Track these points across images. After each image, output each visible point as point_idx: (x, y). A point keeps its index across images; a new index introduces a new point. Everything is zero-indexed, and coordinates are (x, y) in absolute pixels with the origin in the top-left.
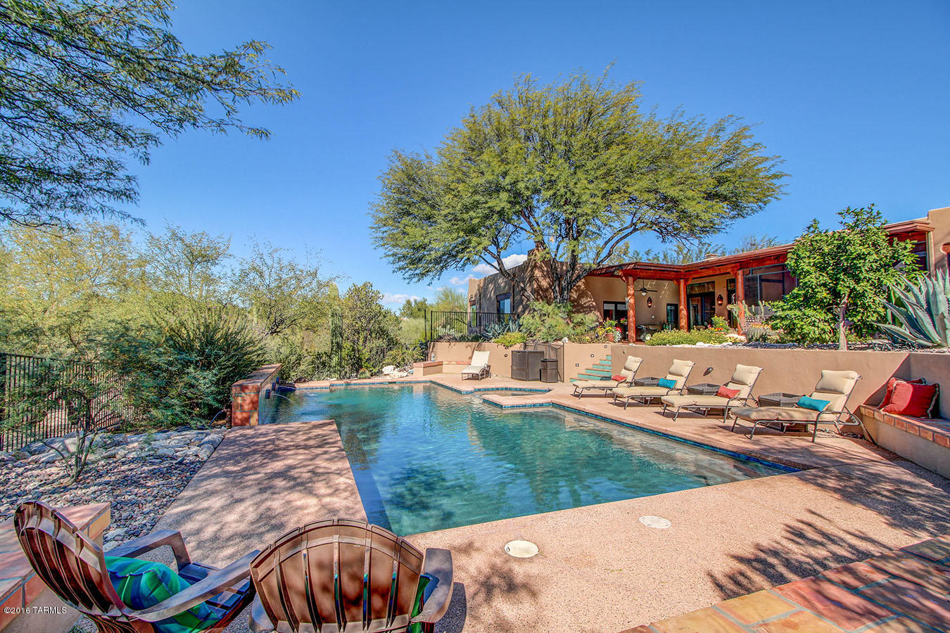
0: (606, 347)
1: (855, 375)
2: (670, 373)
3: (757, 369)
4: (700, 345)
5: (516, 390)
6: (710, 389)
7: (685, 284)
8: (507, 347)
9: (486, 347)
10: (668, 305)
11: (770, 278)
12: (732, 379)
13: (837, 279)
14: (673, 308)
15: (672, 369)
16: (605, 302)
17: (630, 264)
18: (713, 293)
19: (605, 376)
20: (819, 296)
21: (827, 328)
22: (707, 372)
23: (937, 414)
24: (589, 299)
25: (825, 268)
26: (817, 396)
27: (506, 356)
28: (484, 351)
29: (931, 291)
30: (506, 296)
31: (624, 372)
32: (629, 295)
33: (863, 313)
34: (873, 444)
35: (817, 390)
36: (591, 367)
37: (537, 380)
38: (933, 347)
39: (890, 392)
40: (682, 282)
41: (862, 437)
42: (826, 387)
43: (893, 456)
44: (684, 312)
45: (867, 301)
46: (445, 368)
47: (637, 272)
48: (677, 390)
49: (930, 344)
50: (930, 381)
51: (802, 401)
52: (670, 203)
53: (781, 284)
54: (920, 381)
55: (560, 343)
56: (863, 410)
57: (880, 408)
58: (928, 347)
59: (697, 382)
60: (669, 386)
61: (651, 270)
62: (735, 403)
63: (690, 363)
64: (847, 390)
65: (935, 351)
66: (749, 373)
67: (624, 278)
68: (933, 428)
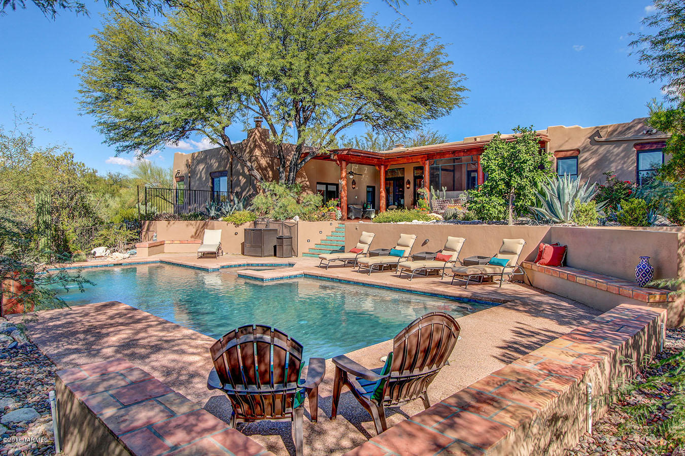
0: (331, 224)
1: (522, 241)
2: (398, 245)
3: (462, 240)
4: (415, 222)
5: (258, 265)
6: (428, 256)
7: (385, 169)
8: (237, 225)
9: (215, 225)
10: (368, 187)
11: (448, 168)
12: (445, 247)
13: (511, 176)
14: (371, 189)
15: (400, 241)
16: (318, 183)
17: (345, 150)
18: (403, 178)
19: (335, 249)
20: (500, 187)
21: (502, 210)
22: (425, 243)
23: (565, 264)
24: (303, 179)
25: (504, 168)
26: (500, 256)
27: (236, 234)
28: (213, 229)
29: (561, 187)
30: (223, 174)
31: (359, 245)
32: (342, 177)
33: (523, 200)
34: (531, 285)
35: (500, 253)
36: (319, 243)
37: (271, 256)
38: (560, 223)
39: (541, 252)
40: (383, 167)
41: (523, 282)
42: (507, 250)
43: (544, 292)
44: (383, 194)
45: (526, 192)
46: (167, 248)
47: (347, 157)
48: (406, 257)
49: (559, 221)
50: (562, 244)
51: (492, 261)
52: (387, 102)
53: (452, 173)
54: (557, 244)
55: (292, 221)
56: (524, 265)
57: (536, 263)
58: (557, 223)
59: (419, 251)
60: (399, 255)
61: (359, 156)
62: (449, 265)
63: (414, 236)
64: (519, 252)
65: (561, 225)
66: (458, 243)
67: (338, 162)
68: (566, 272)
